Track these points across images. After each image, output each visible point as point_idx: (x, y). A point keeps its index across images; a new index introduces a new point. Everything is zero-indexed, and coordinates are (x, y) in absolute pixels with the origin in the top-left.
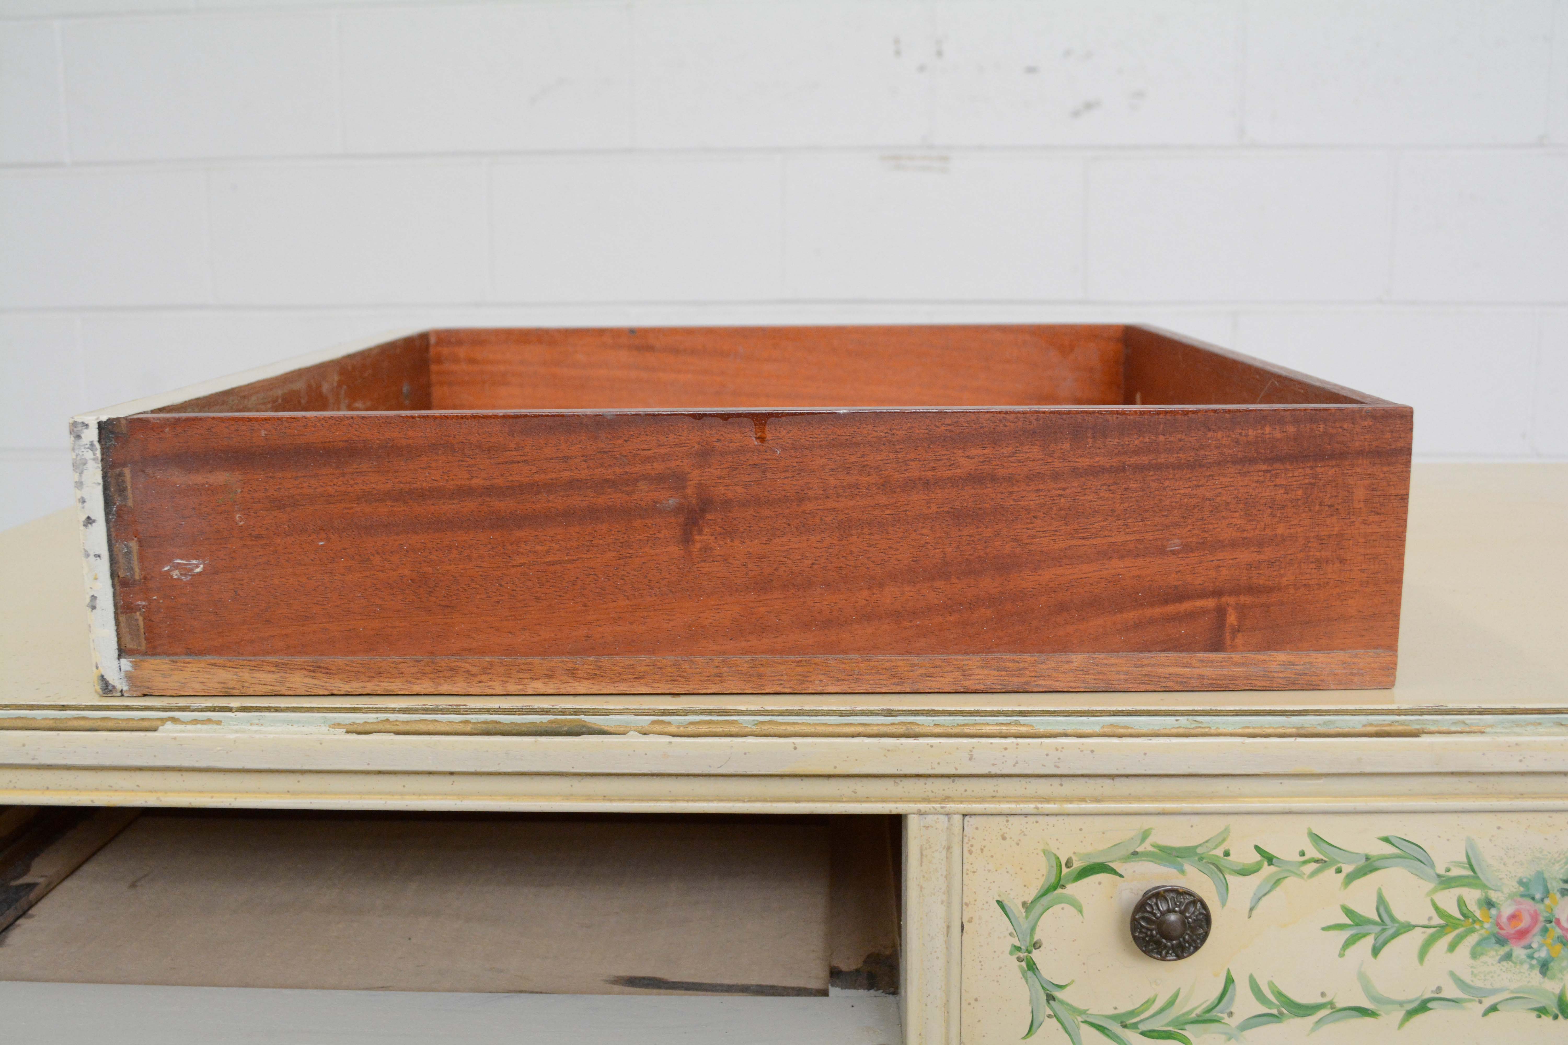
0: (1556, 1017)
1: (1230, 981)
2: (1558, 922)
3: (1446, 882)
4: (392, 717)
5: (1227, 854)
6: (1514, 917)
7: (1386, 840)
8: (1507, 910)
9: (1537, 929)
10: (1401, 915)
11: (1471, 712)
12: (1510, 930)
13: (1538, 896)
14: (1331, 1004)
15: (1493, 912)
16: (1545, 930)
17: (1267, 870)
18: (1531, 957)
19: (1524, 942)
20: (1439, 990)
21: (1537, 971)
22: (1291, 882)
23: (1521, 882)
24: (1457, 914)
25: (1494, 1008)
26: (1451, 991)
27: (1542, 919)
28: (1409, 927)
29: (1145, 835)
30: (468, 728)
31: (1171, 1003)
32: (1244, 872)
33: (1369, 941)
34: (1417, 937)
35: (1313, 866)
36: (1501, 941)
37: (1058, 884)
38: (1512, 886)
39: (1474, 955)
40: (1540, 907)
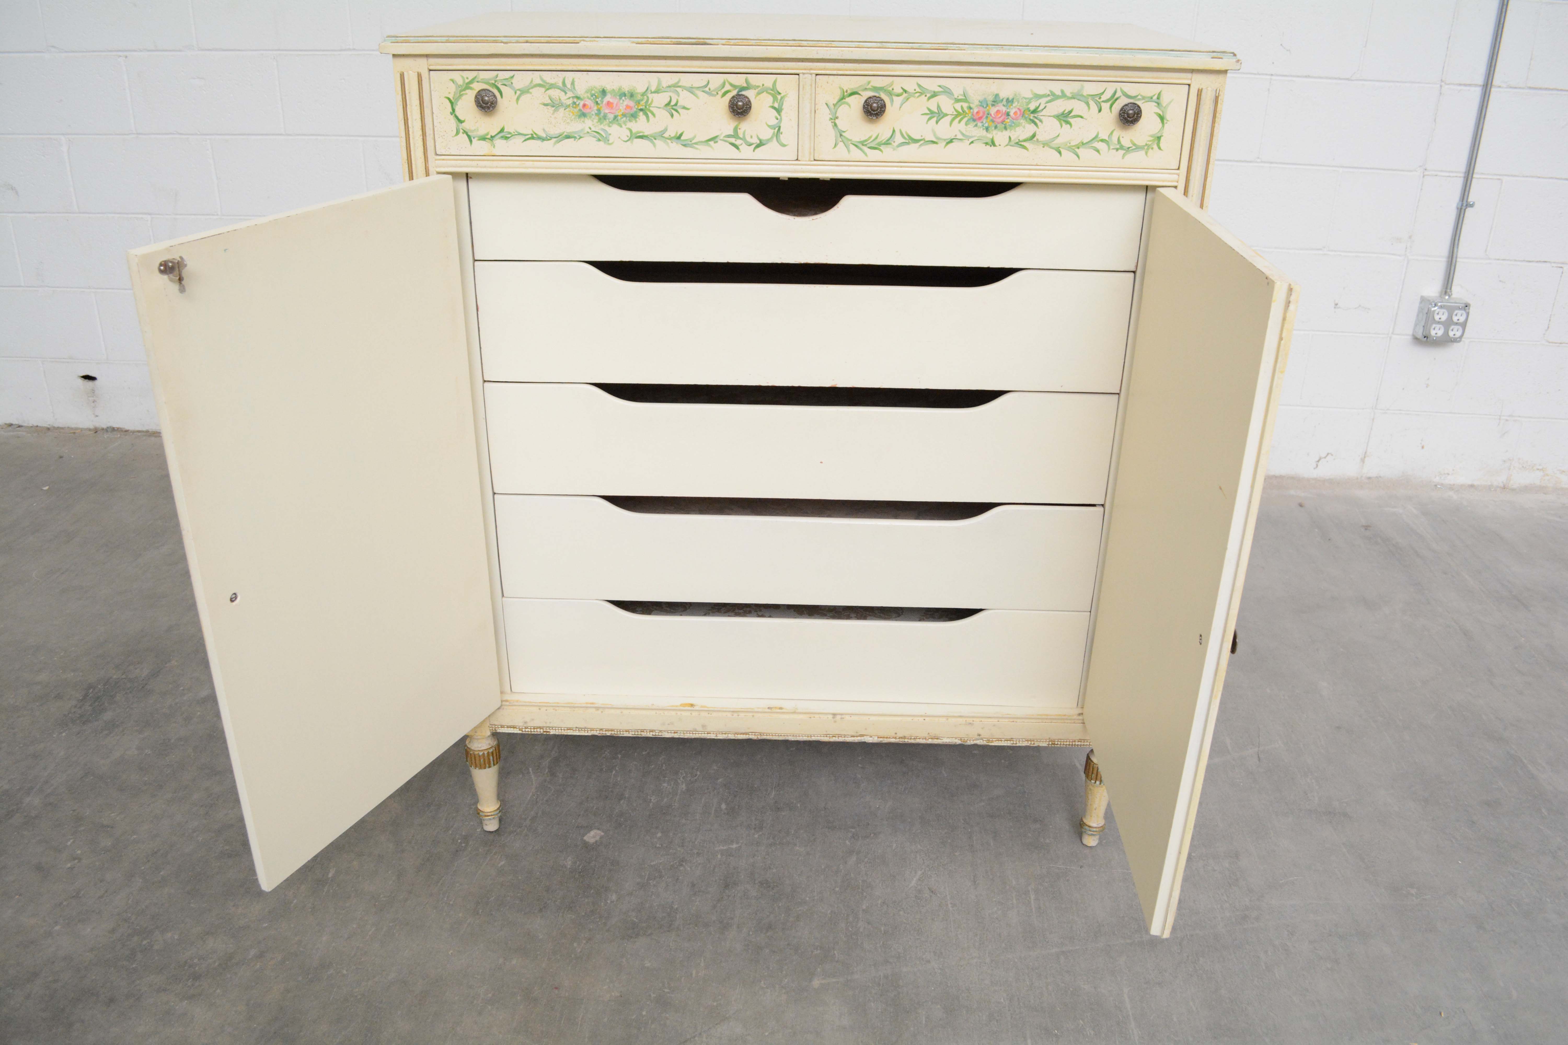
0: (991, 146)
1: (894, 131)
2: (991, 115)
3: (957, 101)
4: (650, 40)
5: (893, 89)
6: (977, 113)
7: (940, 86)
8: (976, 110)
9: (984, 117)
10: (944, 111)
11: (961, 44)
12: (977, 117)
13: (985, 106)
14: (924, 139)
15: (972, 111)
16: (987, 117)
17: (905, 95)
18: (983, 126)
19: (981, 121)
20: (956, 136)
21: (985, 131)
22: (912, 99)
23: (979, 101)
24: (960, 110)
25: (972, 142)
26: (960, 136)
27: (986, 113)
28: (947, 115)
29: (869, 83)
31: (877, 138)
32: (898, 95)
33: (935, 119)
34: (949, 118)
35: (918, 94)
36: (974, 120)
37: (843, 98)
38: (977, 103)
39: (966, 125)
40: (986, 110)
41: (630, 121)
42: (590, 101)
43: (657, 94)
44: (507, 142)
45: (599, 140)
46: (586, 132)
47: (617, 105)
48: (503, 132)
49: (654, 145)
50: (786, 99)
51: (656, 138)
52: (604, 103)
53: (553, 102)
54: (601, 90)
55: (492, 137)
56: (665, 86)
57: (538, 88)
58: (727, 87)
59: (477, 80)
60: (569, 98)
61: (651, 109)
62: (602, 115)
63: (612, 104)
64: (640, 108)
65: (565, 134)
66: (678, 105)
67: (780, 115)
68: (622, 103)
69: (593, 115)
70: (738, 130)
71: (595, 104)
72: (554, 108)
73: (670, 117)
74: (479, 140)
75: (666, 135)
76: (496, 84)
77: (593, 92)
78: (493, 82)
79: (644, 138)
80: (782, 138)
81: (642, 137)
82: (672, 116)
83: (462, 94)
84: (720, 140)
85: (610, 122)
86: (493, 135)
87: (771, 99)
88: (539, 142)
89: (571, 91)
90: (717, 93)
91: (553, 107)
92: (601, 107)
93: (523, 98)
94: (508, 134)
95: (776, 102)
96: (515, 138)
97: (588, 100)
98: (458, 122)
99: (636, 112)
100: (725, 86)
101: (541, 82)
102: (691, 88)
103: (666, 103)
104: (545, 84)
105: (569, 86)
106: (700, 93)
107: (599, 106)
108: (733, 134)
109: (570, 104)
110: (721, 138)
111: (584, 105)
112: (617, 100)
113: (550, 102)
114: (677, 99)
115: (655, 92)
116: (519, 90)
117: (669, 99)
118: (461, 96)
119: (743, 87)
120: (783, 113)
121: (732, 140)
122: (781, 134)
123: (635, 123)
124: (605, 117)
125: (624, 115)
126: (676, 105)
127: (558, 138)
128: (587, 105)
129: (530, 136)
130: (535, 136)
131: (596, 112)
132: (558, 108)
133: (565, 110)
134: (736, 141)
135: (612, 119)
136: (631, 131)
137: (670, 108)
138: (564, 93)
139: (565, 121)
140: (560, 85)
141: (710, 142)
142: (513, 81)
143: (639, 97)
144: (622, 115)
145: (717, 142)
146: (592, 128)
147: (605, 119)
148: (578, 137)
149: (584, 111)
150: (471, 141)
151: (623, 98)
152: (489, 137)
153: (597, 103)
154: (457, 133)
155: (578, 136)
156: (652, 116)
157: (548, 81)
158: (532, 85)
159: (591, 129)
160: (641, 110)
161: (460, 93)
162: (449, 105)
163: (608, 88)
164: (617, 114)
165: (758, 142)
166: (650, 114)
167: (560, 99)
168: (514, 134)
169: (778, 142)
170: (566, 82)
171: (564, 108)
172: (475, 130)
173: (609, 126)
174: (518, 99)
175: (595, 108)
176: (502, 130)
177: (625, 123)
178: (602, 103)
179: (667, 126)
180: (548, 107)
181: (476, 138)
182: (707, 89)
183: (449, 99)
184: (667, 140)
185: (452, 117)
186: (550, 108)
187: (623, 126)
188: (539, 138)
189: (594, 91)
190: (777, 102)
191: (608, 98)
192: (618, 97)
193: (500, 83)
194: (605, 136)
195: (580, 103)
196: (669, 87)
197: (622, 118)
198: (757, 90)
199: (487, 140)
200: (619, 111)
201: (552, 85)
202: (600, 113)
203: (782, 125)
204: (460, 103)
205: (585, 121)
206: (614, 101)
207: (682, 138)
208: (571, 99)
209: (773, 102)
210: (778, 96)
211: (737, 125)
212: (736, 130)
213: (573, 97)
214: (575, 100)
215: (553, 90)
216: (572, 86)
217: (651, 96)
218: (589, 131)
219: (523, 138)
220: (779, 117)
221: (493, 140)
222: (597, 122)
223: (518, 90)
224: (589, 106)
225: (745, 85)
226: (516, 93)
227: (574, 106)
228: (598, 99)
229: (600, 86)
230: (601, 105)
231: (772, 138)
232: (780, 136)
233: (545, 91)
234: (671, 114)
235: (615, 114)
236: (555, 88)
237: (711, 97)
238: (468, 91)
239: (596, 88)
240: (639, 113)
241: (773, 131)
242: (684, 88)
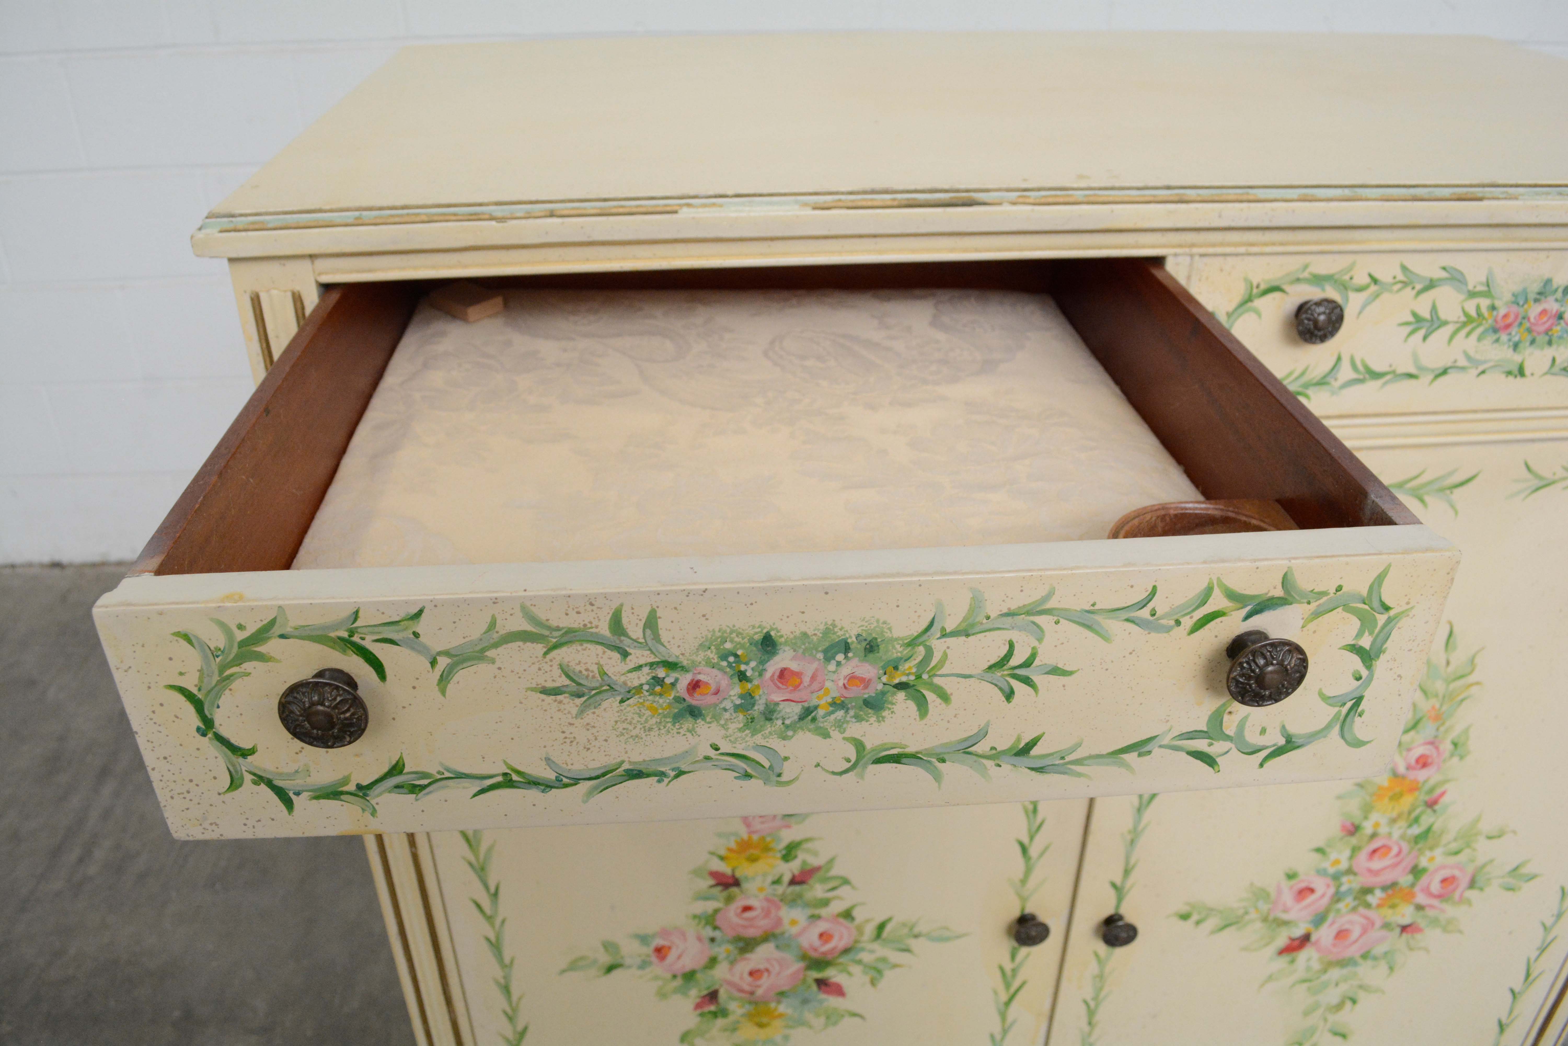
1: (1339, 359)
2: (1529, 319)
3: (1472, 295)
4: (843, 197)
5: (1351, 278)
6: (1505, 316)
7: (1444, 269)
8: (1502, 311)
9: (1516, 323)
10: (1443, 315)
11: (1511, 186)
12: (1501, 324)
13: (1521, 303)
14: (1394, 372)
15: (1495, 313)
16: (1521, 324)
17: (1373, 288)
18: (1510, 340)
19: (1508, 331)
20: (1455, 361)
21: (1511, 350)
22: (1386, 296)
23: (1513, 295)
24: (1474, 314)
25: (1483, 372)
26: (1462, 362)
27: (1520, 317)
28: (1446, 323)
29: (1306, 267)
30: (895, 203)
31: (1303, 374)
32: (1360, 289)
33: (1422, 332)
34: (1449, 329)
35: (1399, 286)
36: (1495, 330)
37: (1249, 299)
38: (1508, 297)
39: (1479, 339)
40: (1521, 310)
41: (858, 718)
42: (715, 672)
43: (963, 639)
44: (417, 800)
45: (747, 776)
46: (701, 757)
47: (813, 678)
48: (401, 772)
49: (938, 777)
50: (1404, 622)
51: (946, 757)
52: (768, 675)
53: (579, 684)
54: (758, 637)
55: (359, 787)
56: (993, 615)
57: (520, 643)
58: (1218, 601)
59: (277, 630)
60: (639, 668)
61: (937, 680)
62: (760, 707)
63: (798, 675)
64: (897, 681)
65: (626, 766)
66: (1037, 662)
67: (1369, 667)
68: (834, 672)
69: (725, 710)
70: (1226, 717)
71: (736, 680)
72: (583, 699)
73: (1004, 699)
74: (317, 798)
75: (982, 747)
76: (356, 639)
77: (728, 646)
78: (345, 635)
79: (904, 760)
80: (1360, 727)
81: (896, 759)
82: (1009, 695)
83: (231, 675)
84: (1161, 746)
85: (787, 727)
86: (365, 783)
87: (1355, 623)
88: (533, 794)
89: (645, 646)
90: (1178, 623)
91: (579, 696)
92: (758, 687)
93: (462, 676)
94: (419, 779)
95: (1367, 633)
96: (443, 787)
97: (708, 670)
98: (229, 753)
99: (883, 693)
100: (1211, 601)
101: (528, 627)
102: (1088, 612)
103: (992, 662)
104: (546, 633)
105: (635, 629)
106: (1116, 627)
107: (749, 686)
108: (1205, 729)
109: (642, 685)
110: (1166, 741)
111: (695, 686)
112: (815, 665)
113: (567, 682)
114: (1033, 648)
115: (955, 634)
116: (446, 653)
117: (1004, 650)
118: (225, 681)
119: (1272, 598)
120: (1380, 664)
121: (1201, 745)
122: (1360, 716)
123: (876, 724)
124: (769, 714)
125: (838, 705)
126: (1027, 664)
127: (598, 780)
128: (707, 684)
129: (500, 779)
130: (515, 777)
131: (738, 702)
132: (598, 698)
133: (622, 701)
134: (1210, 745)
135: (796, 718)
136: (859, 745)
137: (1002, 676)
138: (616, 656)
139: (622, 734)
140: (604, 629)
141: (1126, 756)
142: (421, 627)
143: (898, 651)
144: (833, 704)
145: (1150, 752)
146: (720, 745)
147: (770, 719)
148: (672, 774)
149: (694, 703)
150: (288, 804)
151: (840, 657)
152: (351, 787)
153: (742, 677)
154: (235, 783)
155: (673, 770)
156: (939, 701)
157: (554, 623)
158: (495, 636)
159: (717, 749)
160: (902, 686)
161: (221, 672)
162: (189, 709)
163: (785, 630)
164: (814, 702)
165: (1282, 741)
166: (930, 696)
167: (603, 673)
168: (439, 777)
169: (1343, 737)
170: (625, 621)
171: (619, 698)
172: (297, 772)
173: (785, 738)
174: (444, 680)
175: (736, 690)
176: (396, 769)
177: (840, 725)
178: (760, 675)
179: (988, 725)
180: (559, 697)
181: (305, 795)
182: (1145, 613)
183: (182, 691)
184: (985, 761)
185: (206, 743)
186: (566, 701)
187: (835, 734)
188: (533, 783)
189: (732, 641)
190: (1371, 634)
191: (783, 659)
192: (820, 656)
193: (369, 638)
194: (767, 764)
195: (677, 680)
196: (1010, 614)
197: (833, 712)
198: (1314, 606)
199: (342, 797)
200: (821, 693)
201: (570, 631)
202: (753, 705)
203: (1367, 694)
204: (226, 700)
205: (697, 729)
206: (808, 669)
207: (1034, 752)
208: (646, 670)
209: (1360, 634)
210: (1377, 615)
211: (1224, 705)
212: (1216, 719)
213: (651, 665)
214: (661, 673)
215: (576, 647)
216: (648, 632)
217: (938, 646)
218: (712, 753)
219: (476, 786)
220: (1364, 673)
221: (366, 795)
222: (740, 730)
223: (439, 653)
224: (713, 687)
225: (1279, 592)
226: (433, 663)
227: (658, 689)
228: (747, 663)
229: (754, 627)
230: (756, 682)
231: (1328, 727)
232: (1353, 721)
233: (546, 654)
234: (1007, 689)
235: (806, 705)
236: (582, 641)
237: (1153, 635)
238: (248, 666)
239: (739, 634)
240: (894, 694)
241: (1337, 709)
242: (1060, 614)
